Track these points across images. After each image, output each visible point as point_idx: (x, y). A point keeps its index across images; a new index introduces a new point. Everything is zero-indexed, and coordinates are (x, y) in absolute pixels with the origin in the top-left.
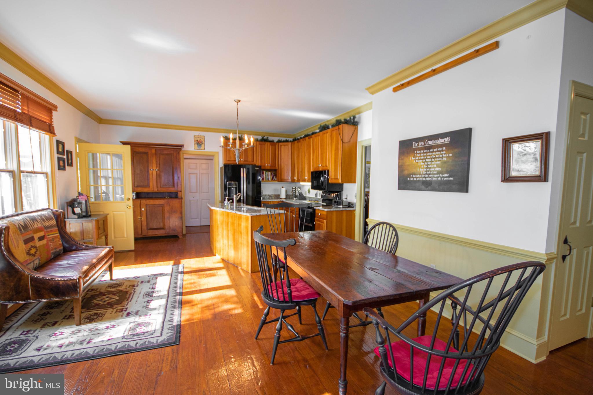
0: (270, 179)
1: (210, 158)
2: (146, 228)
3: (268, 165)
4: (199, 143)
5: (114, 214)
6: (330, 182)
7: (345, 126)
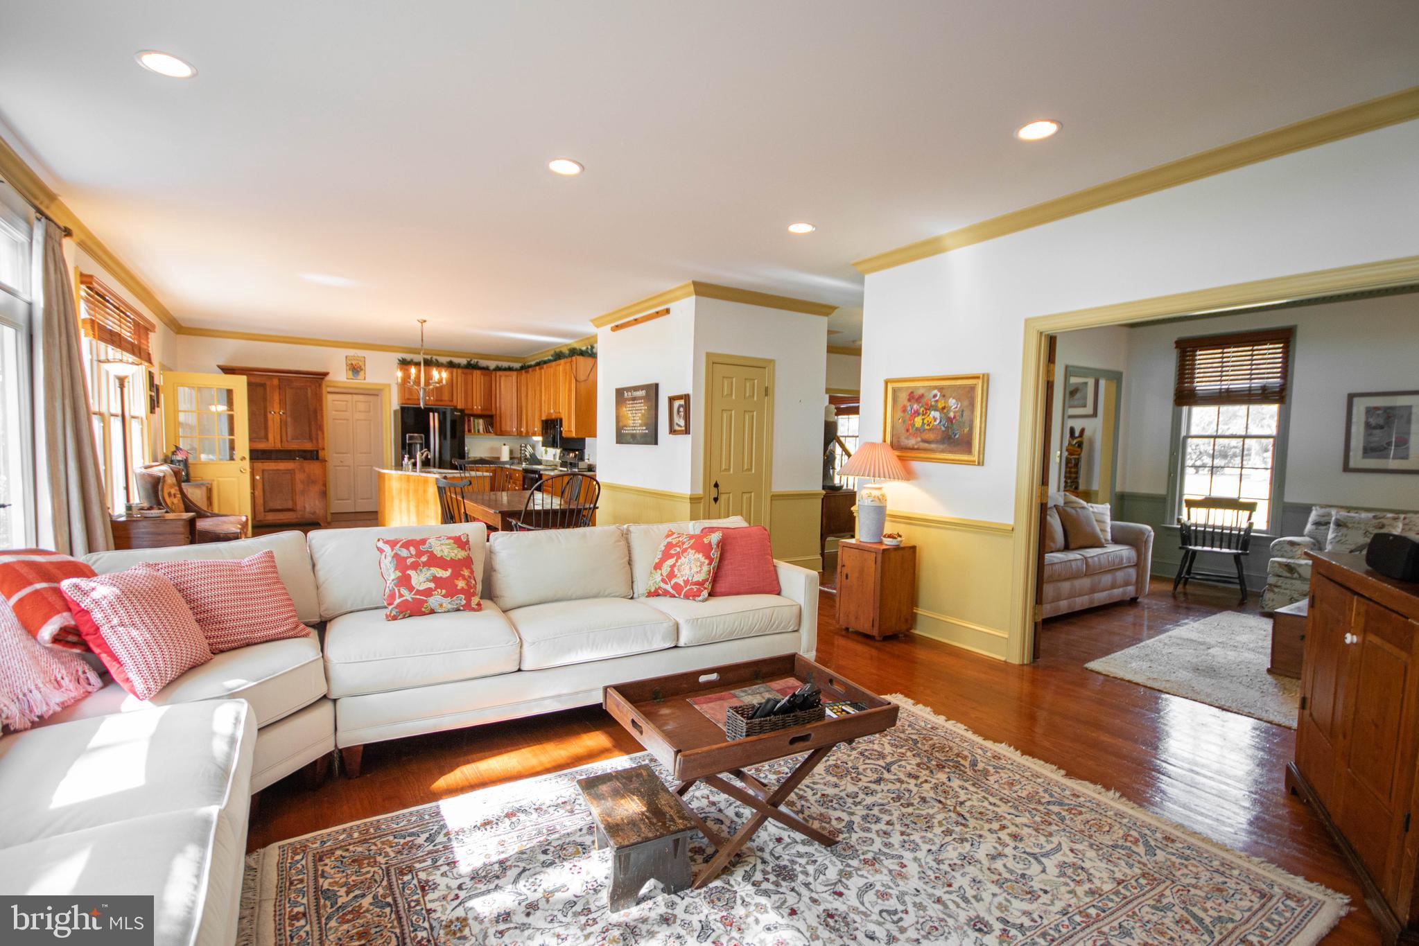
0: (481, 430)
1: (374, 393)
2: (262, 509)
3: (477, 408)
4: (355, 369)
5: (218, 481)
6: (563, 435)
7: (580, 359)
